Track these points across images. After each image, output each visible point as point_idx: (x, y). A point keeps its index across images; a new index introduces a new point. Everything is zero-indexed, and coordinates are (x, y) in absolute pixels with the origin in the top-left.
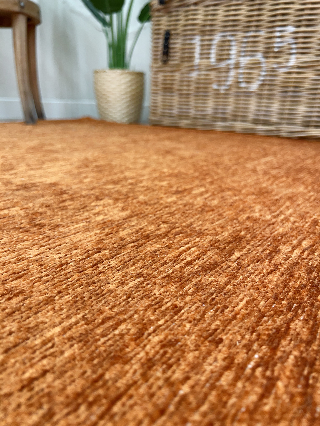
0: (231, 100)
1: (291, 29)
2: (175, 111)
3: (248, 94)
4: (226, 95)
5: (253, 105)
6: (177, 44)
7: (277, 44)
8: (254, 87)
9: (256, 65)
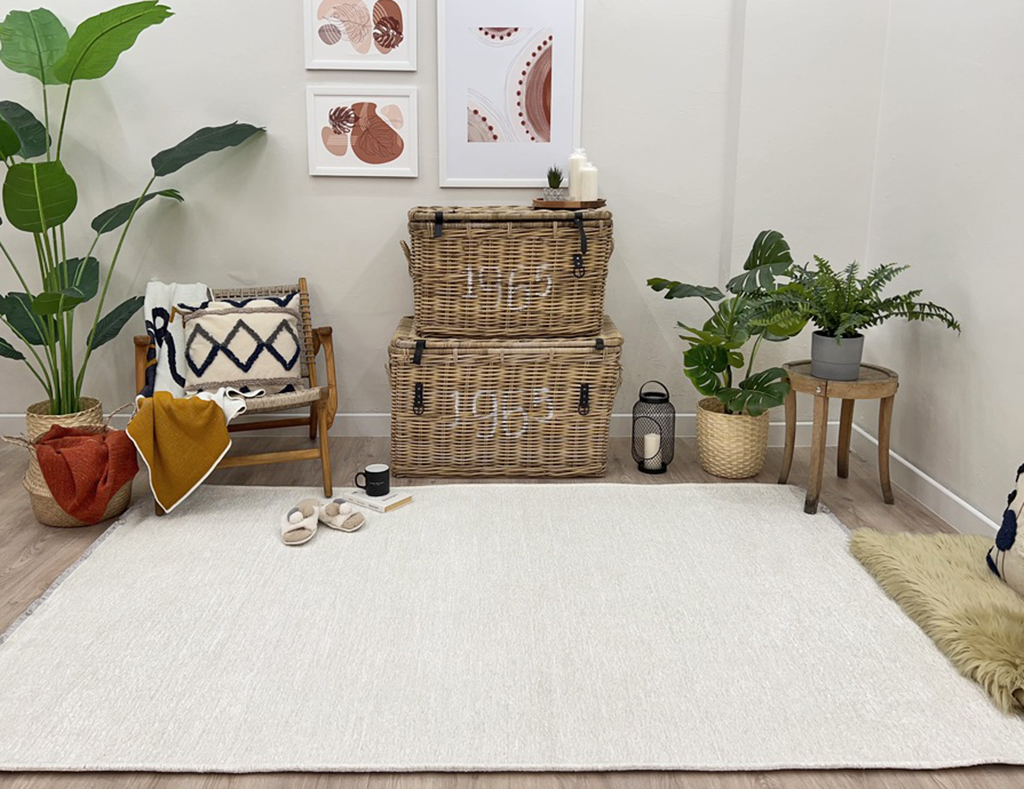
0: (497, 446)
1: (545, 390)
2: (431, 459)
3: (513, 441)
4: (491, 442)
5: (519, 451)
6: (432, 397)
7: (535, 401)
8: (519, 434)
9: (518, 416)
